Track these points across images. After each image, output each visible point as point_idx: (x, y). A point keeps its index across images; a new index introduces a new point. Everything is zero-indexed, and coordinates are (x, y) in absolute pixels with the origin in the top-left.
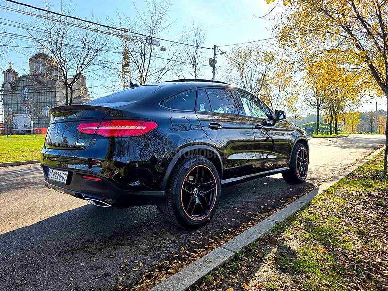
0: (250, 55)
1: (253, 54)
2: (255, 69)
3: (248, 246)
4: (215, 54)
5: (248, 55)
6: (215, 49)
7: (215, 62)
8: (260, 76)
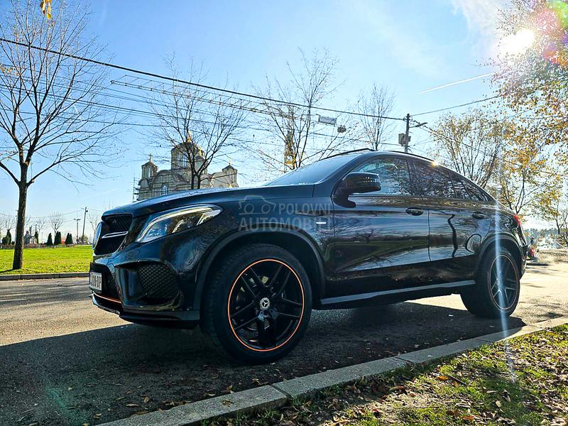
0: (468, 128)
1: (473, 125)
2: (477, 148)
3: (323, 390)
4: (408, 127)
5: (465, 128)
6: (408, 120)
7: (409, 139)
8: (488, 159)
